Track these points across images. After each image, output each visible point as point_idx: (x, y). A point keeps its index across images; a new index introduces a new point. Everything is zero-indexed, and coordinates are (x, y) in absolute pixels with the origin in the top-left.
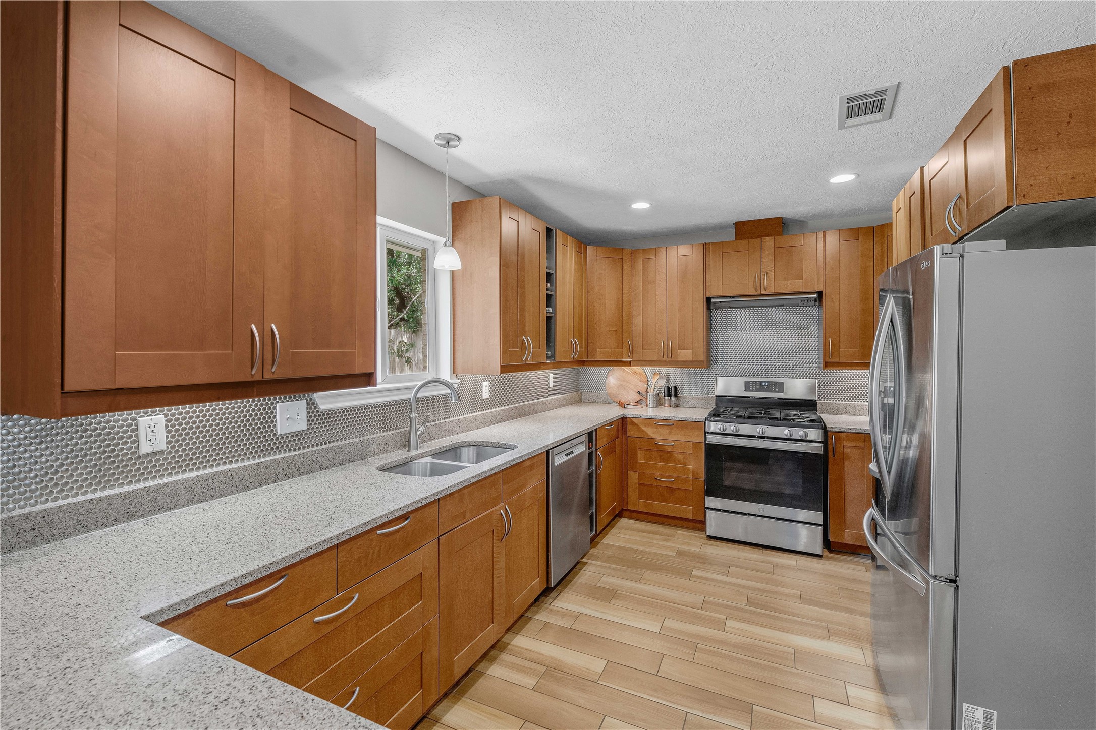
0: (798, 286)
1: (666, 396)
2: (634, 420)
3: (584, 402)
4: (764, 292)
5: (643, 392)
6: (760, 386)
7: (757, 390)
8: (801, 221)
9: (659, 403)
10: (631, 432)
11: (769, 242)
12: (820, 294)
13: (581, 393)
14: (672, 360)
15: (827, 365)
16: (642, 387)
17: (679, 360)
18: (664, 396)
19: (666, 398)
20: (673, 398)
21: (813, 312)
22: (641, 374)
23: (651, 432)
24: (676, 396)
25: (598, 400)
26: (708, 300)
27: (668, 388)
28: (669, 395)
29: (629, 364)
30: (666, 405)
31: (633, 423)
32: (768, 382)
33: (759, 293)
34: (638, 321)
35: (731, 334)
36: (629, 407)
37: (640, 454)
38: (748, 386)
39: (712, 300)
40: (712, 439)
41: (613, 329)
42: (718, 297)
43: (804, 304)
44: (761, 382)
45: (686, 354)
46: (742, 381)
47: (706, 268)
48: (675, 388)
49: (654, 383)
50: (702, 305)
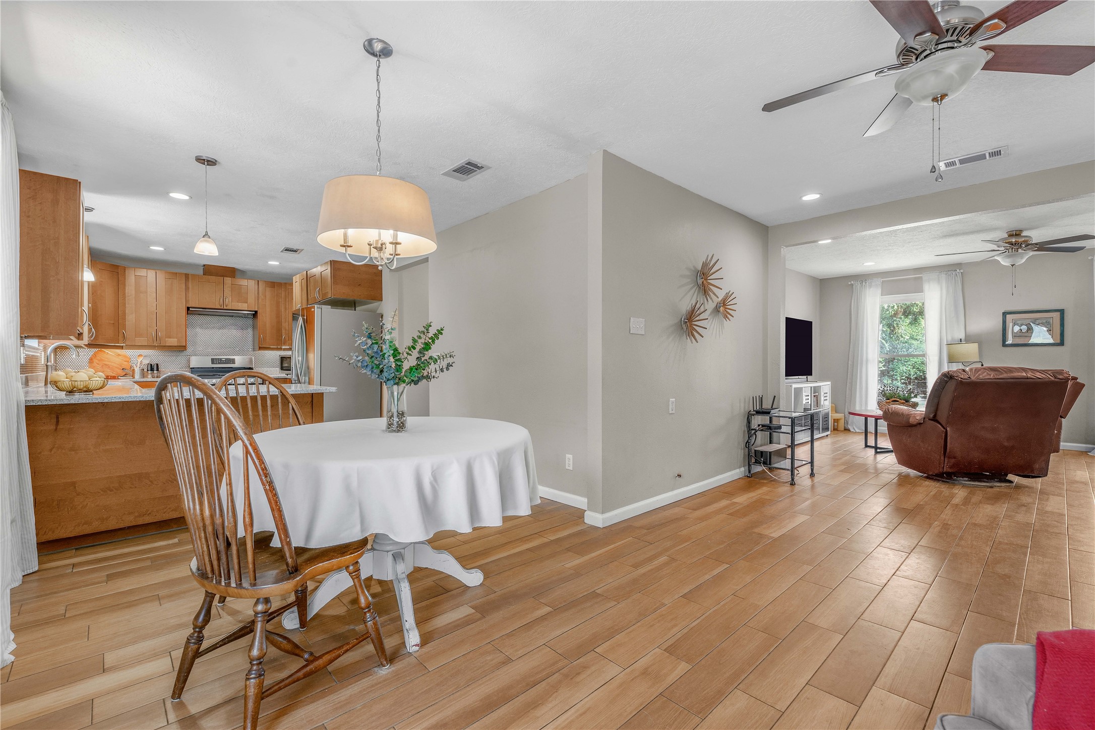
0: (244, 306)
1: (149, 370)
4: (225, 308)
6: (220, 361)
7: (219, 363)
8: (244, 271)
9: (144, 375)
11: (228, 280)
12: (256, 312)
14: (161, 345)
15: (260, 348)
16: (127, 365)
17: (167, 345)
18: (148, 371)
19: (149, 372)
21: (250, 322)
24: (158, 370)
26: (188, 308)
27: (151, 365)
28: (152, 370)
29: (122, 348)
32: (225, 359)
33: (222, 308)
34: (130, 318)
35: (198, 330)
38: (213, 361)
39: (190, 309)
41: (112, 322)
42: (195, 308)
43: (245, 316)
44: (221, 359)
45: (173, 342)
46: (209, 359)
47: (187, 289)
48: (157, 364)
49: (139, 363)
50: (184, 311)
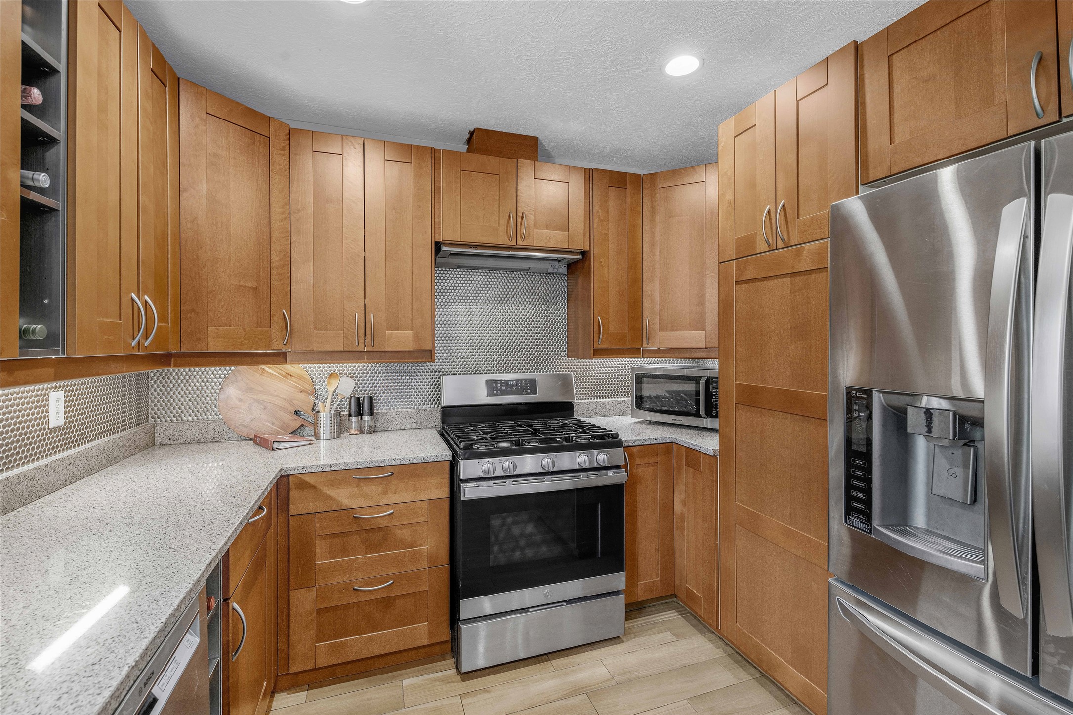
0: (560, 240)
1: (353, 413)
2: (307, 479)
3: (161, 445)
4: (520, 243)
5: (306, 409)
6: (506, 387)
7: (503, 393)
9: (340, 429)
10: (300, 504)
11: (527, 168)
12: (585, 254)
13: (154, 427)
14: (375, 349)
15: (596, 352)
16: (303, 401)
17: (388, 349)
18: (350, 415)
19: (354, 419)
20: (366, 418)
21: (564, 281)
22: (301, 378)
23: (345, 497)
24: (371, 413)
25: (198, 437)
26: (438, 246)
27: (358, 399)
28: (360, 414)
29: (280, 357)
30: (353, 431)
31: (304, 485)
32: (517, 380)
33: (513, 243)
35: (457, 307)
36: (282, 446)
37: (320, 547)
38: (493, 387)
39: (444, 248)
40: (469, 492)
41: (249, 284)
42: (451, 245)
43: (554, 269)
44: (508, 382)
45: (403, 339)
46: (481, 380)
47: (436, 191)
48: (371, 399)
49: (330, 394)
50: (428, 255)
